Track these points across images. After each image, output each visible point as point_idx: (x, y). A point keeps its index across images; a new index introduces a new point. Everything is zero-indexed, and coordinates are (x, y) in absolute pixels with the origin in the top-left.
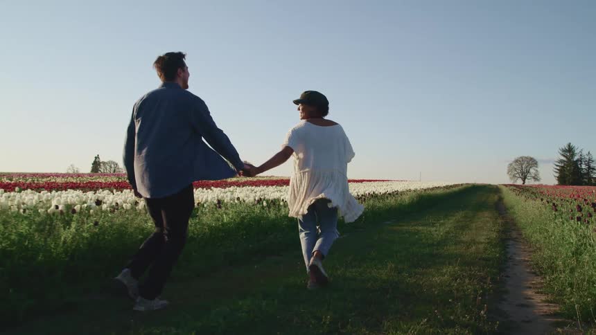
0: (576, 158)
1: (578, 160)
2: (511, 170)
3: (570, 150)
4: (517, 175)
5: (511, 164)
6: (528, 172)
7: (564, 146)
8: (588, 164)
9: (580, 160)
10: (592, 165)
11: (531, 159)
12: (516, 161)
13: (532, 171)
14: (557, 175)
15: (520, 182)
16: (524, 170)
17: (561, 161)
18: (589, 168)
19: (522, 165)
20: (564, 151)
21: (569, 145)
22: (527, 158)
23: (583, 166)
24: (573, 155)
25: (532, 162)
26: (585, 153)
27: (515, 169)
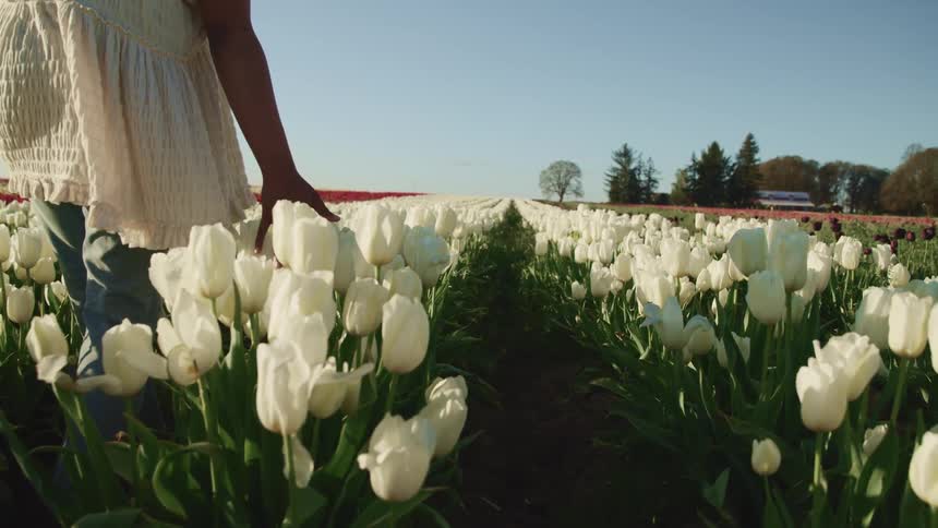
0: (632, 166)
1: (635, 169)
2: (545, 178)
3: (625, 155)
4: (552, 188)
5: (544, 172)
6: (567, 184)
7: (619, 148)
8: (648, 175)
9: (638, 169)
10: (654, 176)
11: (573, 165)
12: (552, 168)
13: (573, 182)
14: (609, 189)
15: (556, 198)
16: (562, 181)
17: (615, 170)
18: (650, 180)
19: (559, 172)
20: (619, 155)
21: (625, 147)
22: (566, 163)
23: (643, 178)
24: (629, 161)
25: (573, 170)
26: (645, 159)
27: (550, 180)
